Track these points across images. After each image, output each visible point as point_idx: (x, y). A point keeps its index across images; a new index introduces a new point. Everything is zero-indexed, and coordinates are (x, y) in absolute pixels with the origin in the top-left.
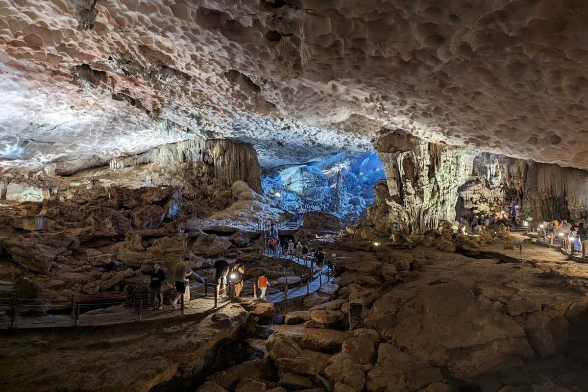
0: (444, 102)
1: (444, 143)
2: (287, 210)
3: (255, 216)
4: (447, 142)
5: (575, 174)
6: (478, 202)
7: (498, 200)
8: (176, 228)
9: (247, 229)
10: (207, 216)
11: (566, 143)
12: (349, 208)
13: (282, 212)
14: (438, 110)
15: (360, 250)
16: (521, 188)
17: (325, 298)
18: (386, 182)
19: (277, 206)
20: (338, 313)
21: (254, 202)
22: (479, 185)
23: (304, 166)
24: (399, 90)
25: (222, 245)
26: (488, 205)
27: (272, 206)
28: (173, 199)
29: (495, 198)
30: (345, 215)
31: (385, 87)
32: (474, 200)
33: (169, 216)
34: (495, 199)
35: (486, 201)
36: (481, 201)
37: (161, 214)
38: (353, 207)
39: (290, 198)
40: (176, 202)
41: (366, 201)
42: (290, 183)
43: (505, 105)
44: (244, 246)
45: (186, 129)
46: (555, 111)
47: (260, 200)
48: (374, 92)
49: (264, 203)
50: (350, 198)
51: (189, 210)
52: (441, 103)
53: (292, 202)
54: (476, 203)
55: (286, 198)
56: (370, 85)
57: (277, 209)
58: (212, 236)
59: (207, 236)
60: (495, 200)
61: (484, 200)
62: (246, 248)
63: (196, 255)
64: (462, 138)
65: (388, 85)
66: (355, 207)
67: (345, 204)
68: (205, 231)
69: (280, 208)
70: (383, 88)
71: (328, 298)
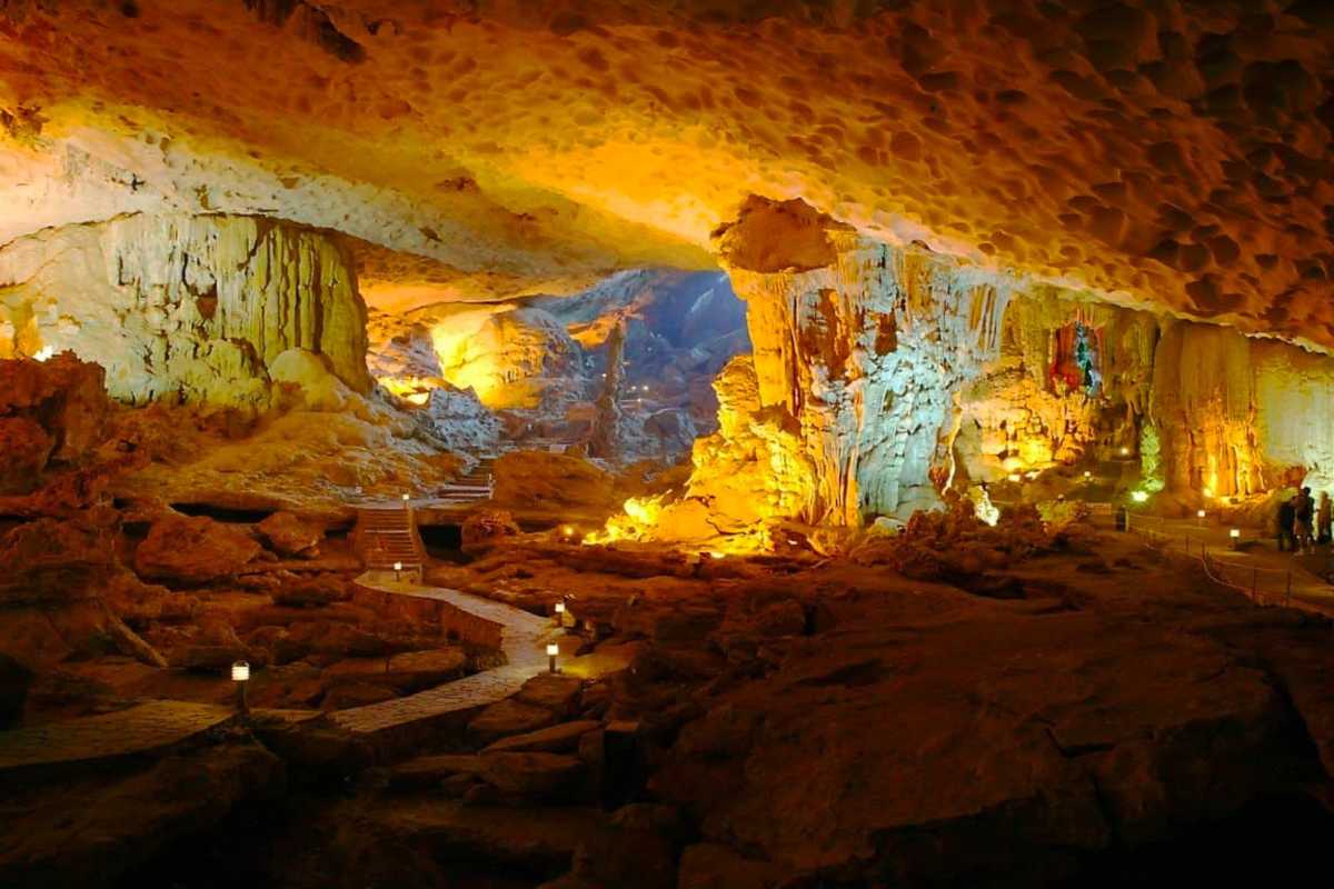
0: (922, 117)
1: (927, 248)
2: (450, 445)
3: (340, 461)
4: (934, 245)
5: (1277, 359)
6: (1021, 434)
7: (1075, 430)
8: (83, 492)
9: (314, 503)
10: (188, 457)
11: (1251, 261)
12: (644, 444)
13: (429, 452)
14: (904, 145)
15: (664, 572)
16: (1139, 397)
17: (535, 716)
18: (752, 364)
19: (415, 435)
20: (567, 762)
21: (339, 418)
22: (1026, 382)
23: (510, 307)
24: (791, 74)
25: (228, 550)
26: (1050, 443)
27: (397, 434)
28: (79, 399)
29: (1067, 422)
30: (630, 466)
31: (746, 60)
32: (1011, 429)
33: (64, 456)
34: (1067, 427)
35: (1044, 431)
36: (1030, 430)
37: (38, 449)
38: (656, 443)
39: (461, 411)
40: (88, 410)
41: (697, 425)
42: (464, 362)
43: (1090, 136)
44: (302, 556)
45: (129, 180)
46: (1222, 163)
47: (361, 415)
48: (713, 75)
49: (372, 422)
50: (647, 415)
51: (133, 439)
52: (911, 119)
53: (469, 422)
54: (1015, 437)
55: (446, 408)
56: (699, 51)
57: (413, 442)
58: (198, 522)
59: (181, 523)
60: (1066, 431)
61: (1038, 429)
62: (307, 564)
63: (144, 579)
64: (975, 232)
65: (755, 55)
66: (663, 443)
67: (633, 434)
68: (177, 506)
69: (423, 440)
70: (742, 66)
71: (546, 715)
